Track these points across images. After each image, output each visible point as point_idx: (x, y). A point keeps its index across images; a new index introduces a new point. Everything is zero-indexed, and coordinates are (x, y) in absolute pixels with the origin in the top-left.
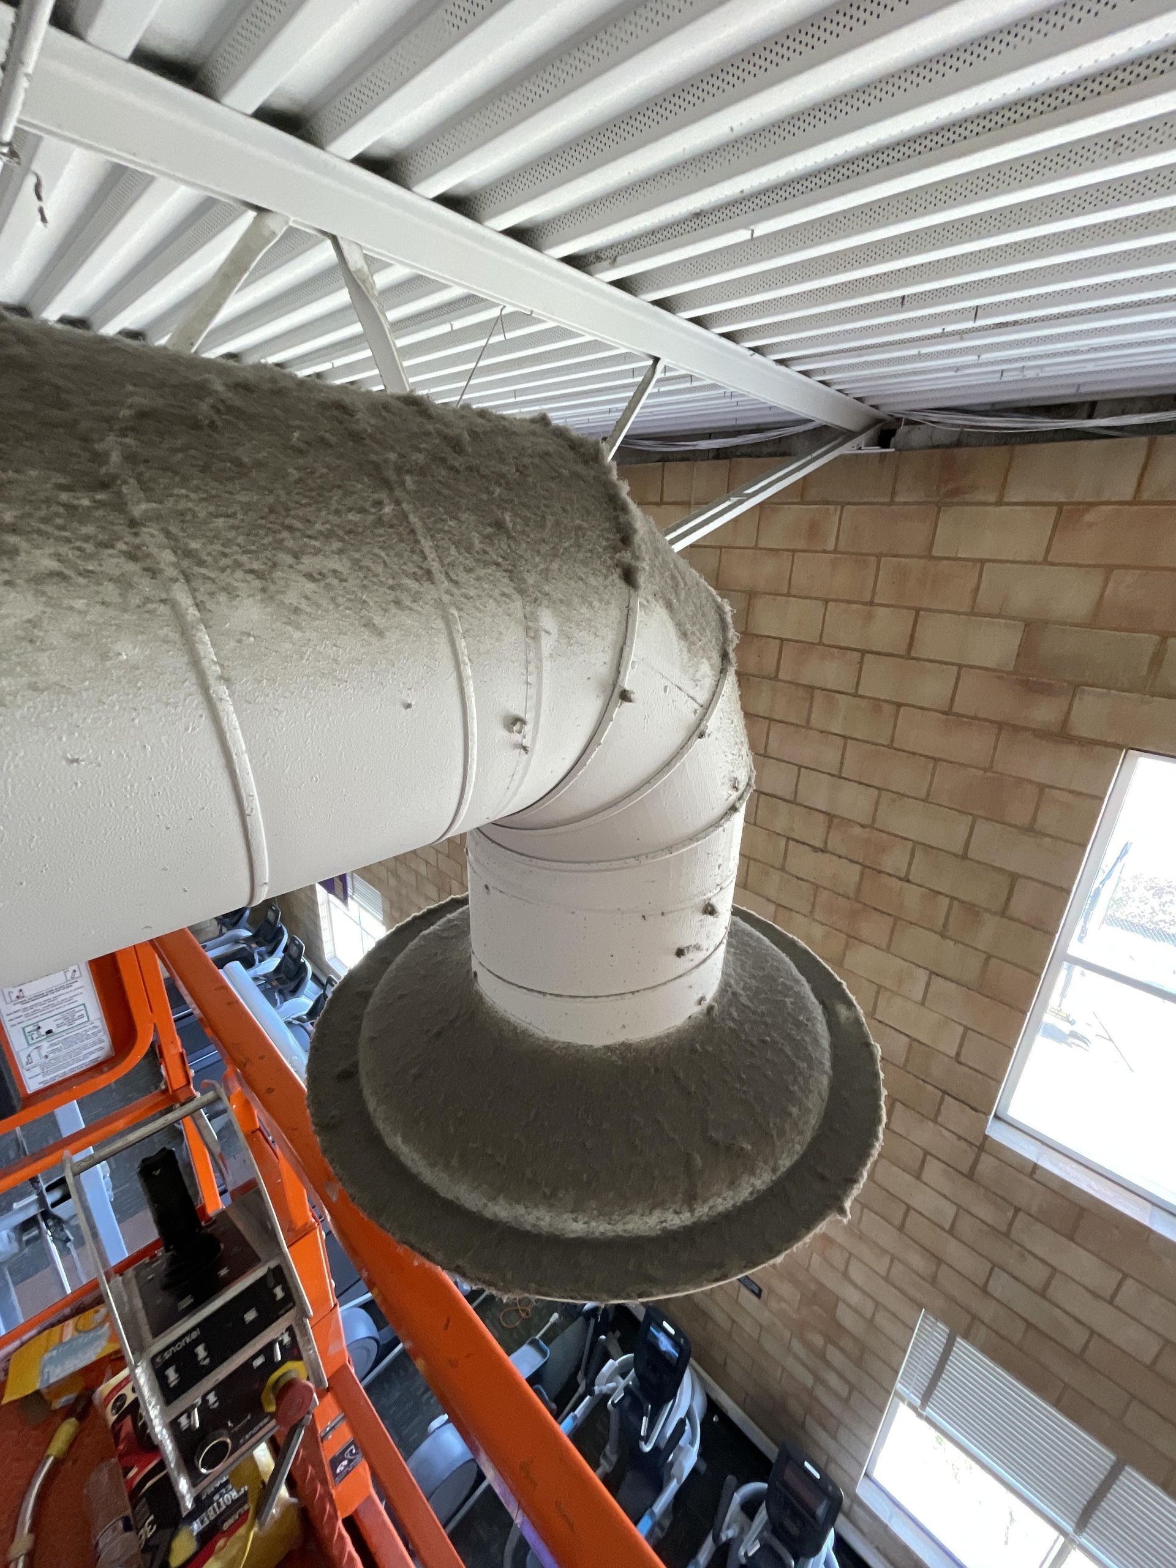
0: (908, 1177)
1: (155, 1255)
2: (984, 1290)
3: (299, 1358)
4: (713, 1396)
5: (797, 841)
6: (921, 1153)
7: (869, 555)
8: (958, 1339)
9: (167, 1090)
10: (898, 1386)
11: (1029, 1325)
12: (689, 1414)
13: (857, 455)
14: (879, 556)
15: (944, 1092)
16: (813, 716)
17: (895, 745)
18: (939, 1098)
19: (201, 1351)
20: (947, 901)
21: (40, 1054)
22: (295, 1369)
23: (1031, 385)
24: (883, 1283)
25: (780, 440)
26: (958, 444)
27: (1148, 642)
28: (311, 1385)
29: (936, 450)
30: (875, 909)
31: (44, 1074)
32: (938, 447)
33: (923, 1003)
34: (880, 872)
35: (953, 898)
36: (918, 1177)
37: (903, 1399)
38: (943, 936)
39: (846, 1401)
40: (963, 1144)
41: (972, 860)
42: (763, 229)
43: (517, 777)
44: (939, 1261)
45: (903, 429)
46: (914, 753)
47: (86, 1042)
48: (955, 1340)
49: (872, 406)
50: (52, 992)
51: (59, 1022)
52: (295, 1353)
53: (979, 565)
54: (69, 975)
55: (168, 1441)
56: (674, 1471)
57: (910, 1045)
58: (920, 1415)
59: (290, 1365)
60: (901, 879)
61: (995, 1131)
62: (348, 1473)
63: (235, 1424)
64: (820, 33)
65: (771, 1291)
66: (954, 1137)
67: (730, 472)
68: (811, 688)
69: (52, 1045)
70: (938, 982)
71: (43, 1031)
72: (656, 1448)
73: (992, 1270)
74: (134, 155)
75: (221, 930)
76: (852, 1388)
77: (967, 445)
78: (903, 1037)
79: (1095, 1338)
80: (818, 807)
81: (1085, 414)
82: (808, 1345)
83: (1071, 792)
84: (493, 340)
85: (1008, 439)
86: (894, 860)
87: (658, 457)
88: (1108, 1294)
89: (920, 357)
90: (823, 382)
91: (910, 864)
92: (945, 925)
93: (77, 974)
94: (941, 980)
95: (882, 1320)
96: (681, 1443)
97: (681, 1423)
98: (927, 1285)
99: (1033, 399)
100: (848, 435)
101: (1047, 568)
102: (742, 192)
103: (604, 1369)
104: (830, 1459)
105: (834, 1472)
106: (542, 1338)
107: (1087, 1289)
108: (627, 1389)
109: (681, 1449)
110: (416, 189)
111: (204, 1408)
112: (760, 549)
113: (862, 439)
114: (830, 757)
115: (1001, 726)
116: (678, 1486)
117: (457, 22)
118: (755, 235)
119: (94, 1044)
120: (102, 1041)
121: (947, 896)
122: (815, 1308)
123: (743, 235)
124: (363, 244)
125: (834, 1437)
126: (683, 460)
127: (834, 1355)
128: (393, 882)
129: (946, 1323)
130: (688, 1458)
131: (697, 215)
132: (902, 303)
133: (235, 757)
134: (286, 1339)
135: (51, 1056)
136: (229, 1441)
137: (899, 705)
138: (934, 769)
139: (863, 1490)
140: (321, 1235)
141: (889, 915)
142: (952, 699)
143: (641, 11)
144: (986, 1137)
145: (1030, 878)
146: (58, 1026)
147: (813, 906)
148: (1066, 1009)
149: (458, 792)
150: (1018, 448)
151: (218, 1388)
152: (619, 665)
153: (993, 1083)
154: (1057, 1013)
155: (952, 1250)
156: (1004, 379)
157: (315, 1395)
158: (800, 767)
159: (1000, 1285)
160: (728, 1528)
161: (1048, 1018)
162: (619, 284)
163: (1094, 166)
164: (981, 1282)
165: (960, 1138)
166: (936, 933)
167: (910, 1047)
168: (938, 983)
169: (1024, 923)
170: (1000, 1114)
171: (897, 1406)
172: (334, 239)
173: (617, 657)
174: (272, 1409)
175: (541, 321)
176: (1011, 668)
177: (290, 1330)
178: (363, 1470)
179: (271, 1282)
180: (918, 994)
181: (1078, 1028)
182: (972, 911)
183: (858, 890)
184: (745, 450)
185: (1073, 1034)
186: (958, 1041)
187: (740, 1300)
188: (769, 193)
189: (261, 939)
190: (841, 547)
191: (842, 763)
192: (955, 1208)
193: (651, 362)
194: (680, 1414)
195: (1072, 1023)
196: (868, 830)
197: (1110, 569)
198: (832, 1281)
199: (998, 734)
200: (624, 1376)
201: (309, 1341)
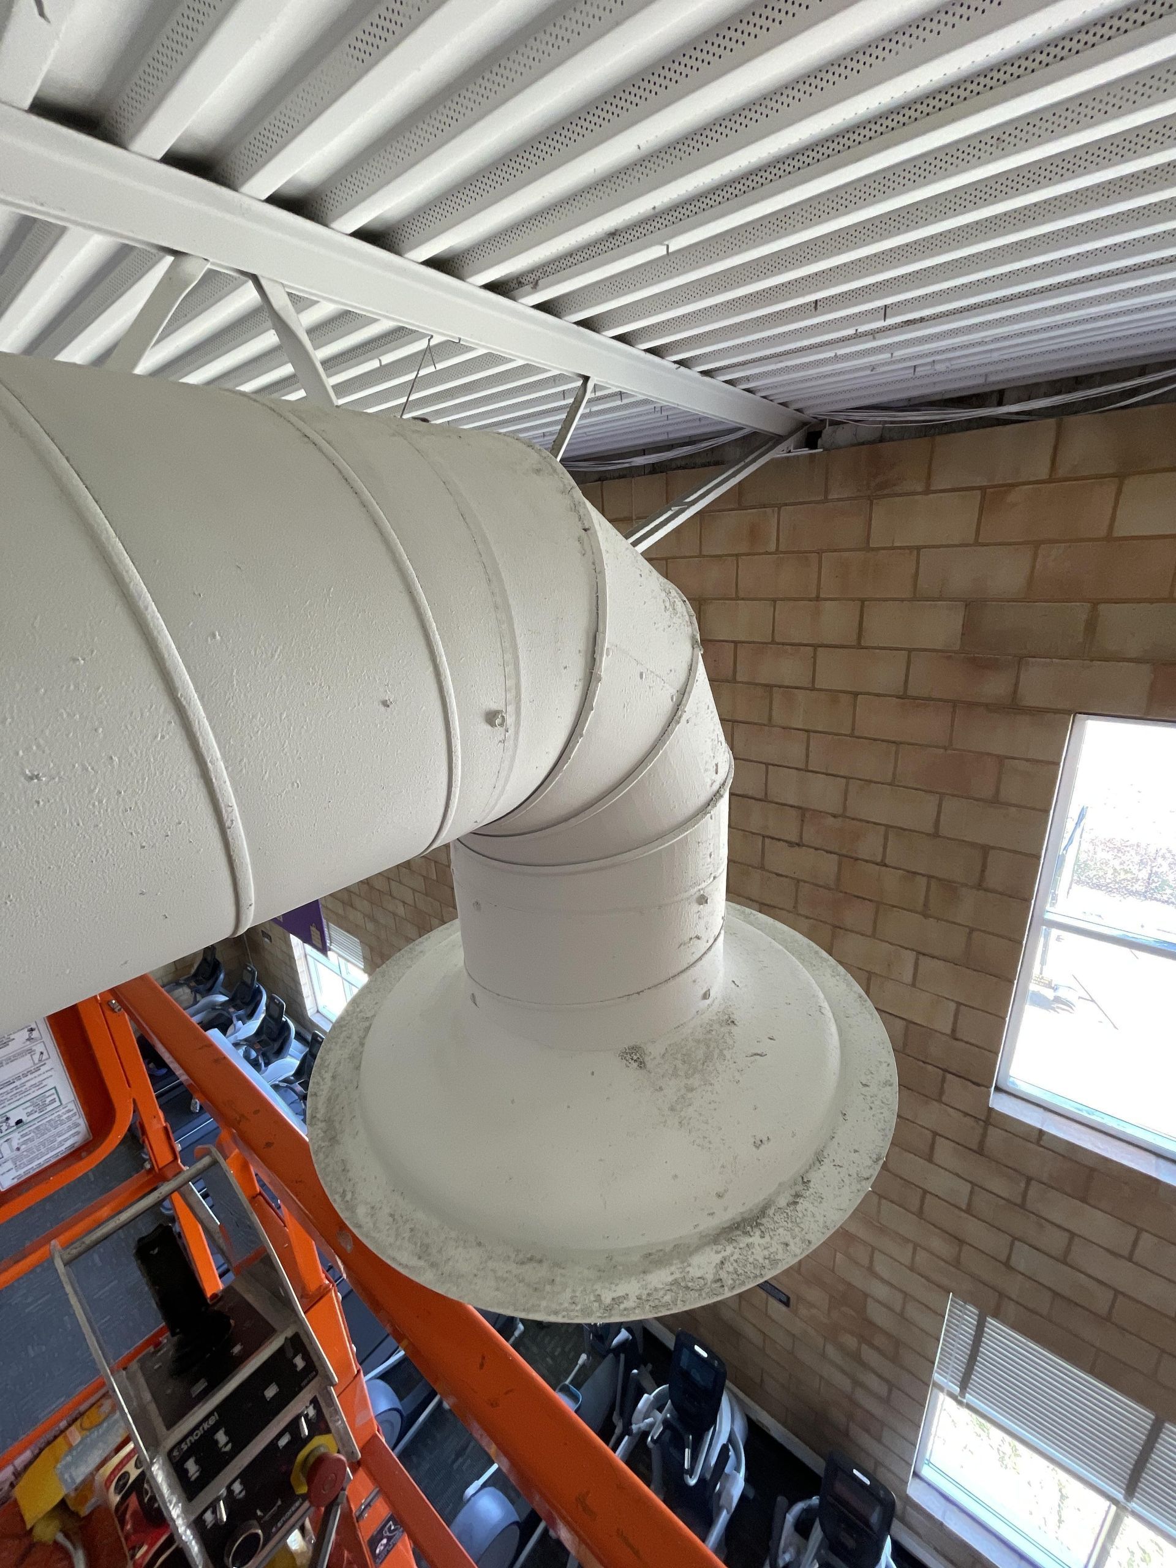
0: (921, 1161)
1: (160, 1343)
2: (1007, 1264)
3: (328, 1431)
4: (753, 1417)
5: (773, 838)
6: (929, 1135)
7: (810, 552)
8: (988, 1319)
9: (152, 1168)
10: (936, 1377)
11: (1056, 1294)
12: (731, 1439)
13: (787, 458)
14: (820, 552)
15: (945, 1071)
16: (774, 713)
17: (857, 733)
18: (940, 1078)
19: (221, 1437)
20: (925, 880)
21: (11, 1147)
22: (324, 1443)
23: (942, 378)
24: (908, 1271)
25: (713, 450)
26: (882, 440)
27: (1080, 612)
28: (343, 1458)
29: (862, 447)
30: (858, 897)
31: (17, 1168)
32: (863, 444)
33: (913, 985)
34: (857, 859)
35: (930, 877)
36: (930, 1160)
37: (941, 1389)
38: (926, 916)
39: (886, 1401)
40: (967, 1120)
41: (944, 837)
42: (678, 243)
43: (503, 774)
44: (961, 1242)
45: (828, 430)
46: (875, 740)
47: (60, 1128)
48: (985, 1320)
49: (798, 410)
50: (19, 1078)
51: (29, 1110)
52: (323, 1426)
53: (915, 552)
54: (36, 1057)
55: (193, 1543)
56: (722, 1502)
57: (907, 1027)
58: (960, 1403)
59: (318, 1440)
60: (877, 864)
61: (999, 1103)
62: (388, 1552)
63: (265, 1511)
64: (715, 49)
65: (799, 1298)
66: (960, 1114)
67: (667, 484)
68: (769, 687)
69: (23, 1136)
70: (924, 962)
71: (12, 1122)
72: (701, 1480)
73: (1012, 1245)
74: (42, 205)
75: (195, 997)
76: (891, 1385)
77: (892, 440)
78: (898, 1021)
79: (1120, 1298)
80: (791, 803)
81: (995, 402)
82: (841, 1348)
83: (1027, 760)
84: (422, 373)
85: (928, 431)
86: (869, 846)
87: (596, 477)
88: (1126, 1253)
89: (837, 358)
90: (748, 390)
91: (885, 848)
92: (925, 905)
93: (45, 1056)
94: (928, 960)
95: (912, 1312)
96: (727, 1470)
97: (724, 1450)
98: (953, 1269)
99: (946, 391)
100: (777, 440)
101: (979, 548)
102: (654, 208)
103: (640, 1405)
104: (878, 1463)
105: (883, 1476)
106: (572, 1382)
107: (1107, 1250)
108: (666, 1422)
109: (728, 1476)
110: (334, 225)
111: (230, 1499)
112: (704, 556)
113: (790, 443)
114: (794, 751)
115: (954, 704)
116: (728, 1517)
117: (361, 55)
118: (670, 251)
119: (70, 1129)
120: (77, 1125)
121: (923, 875)
122: (844, 1309)
123: (657, 252)
124: (286, 283)
125: (879, 1440)
126: (620, 477)
127: (869, 1355)
128: (370, 926)
129: (976, 1305)
130: (737, 1485)
131: (613, 234)
132: (816, 308)
133: (209, 765)
134: (311, 1412)
135: (23, 1147)
136: (260, 1532)
137: (856, 694)
138: (897, 753)
139: (914, 1491)
140: (336, 1297)
141: (870, 900)
142: (906, 681)
143: (541, 36)
144: (991, 1110)
145: (1001, 849)
146: (29, 1114)
147: (796, 902)
148: (1048, 974)
149: (445, 793)
150: (938, 438)
151: (243, 1476)
152: (594, 652)
153: (991, 1055)
154: (1040, 981)
155: (973, 1229)
156: (918, 374)
157: (348, 1469)
158: (767, 764)
159: (1023, 1258)
160: (784, 1552)
161: (1033, 987)
162: (542, 307)
163: (981, 162)
164: (1003, 1258)
165: (966, 1114)
166: (917, 912)
167: (907, 1029)
168: (926, 963)
169: (1001, 894)
170: (1001, 1085)
171: (937, 1398)
172: (255, 279)
173: (591, 646)
174: (303, 1490)
175: (471, 349)
176: (957, 647)
177: (314, 1402)
178: (405, 1546)
179: (289, 1353)
180: (908, 977)
181: (1062, 993)
182: (950, 887)
183: (838, 879)
184: (679, 463)
185: (1057, 999)
186: (952, 1019)
187: (770, 1312)
188: (680, 209)
189: (238, 1002)
190: (782, 548)
191: (807, 756)
192: (969, 1186)
193: (580, 383)
194: (723, 1439)
195: (1055, 989)
196: (840, 819)
197: (1037, 545)
198: (858, 1279)
199: (954, 712)
200: (660, 1410)
201: (336, 1411)
